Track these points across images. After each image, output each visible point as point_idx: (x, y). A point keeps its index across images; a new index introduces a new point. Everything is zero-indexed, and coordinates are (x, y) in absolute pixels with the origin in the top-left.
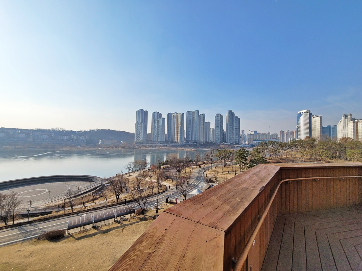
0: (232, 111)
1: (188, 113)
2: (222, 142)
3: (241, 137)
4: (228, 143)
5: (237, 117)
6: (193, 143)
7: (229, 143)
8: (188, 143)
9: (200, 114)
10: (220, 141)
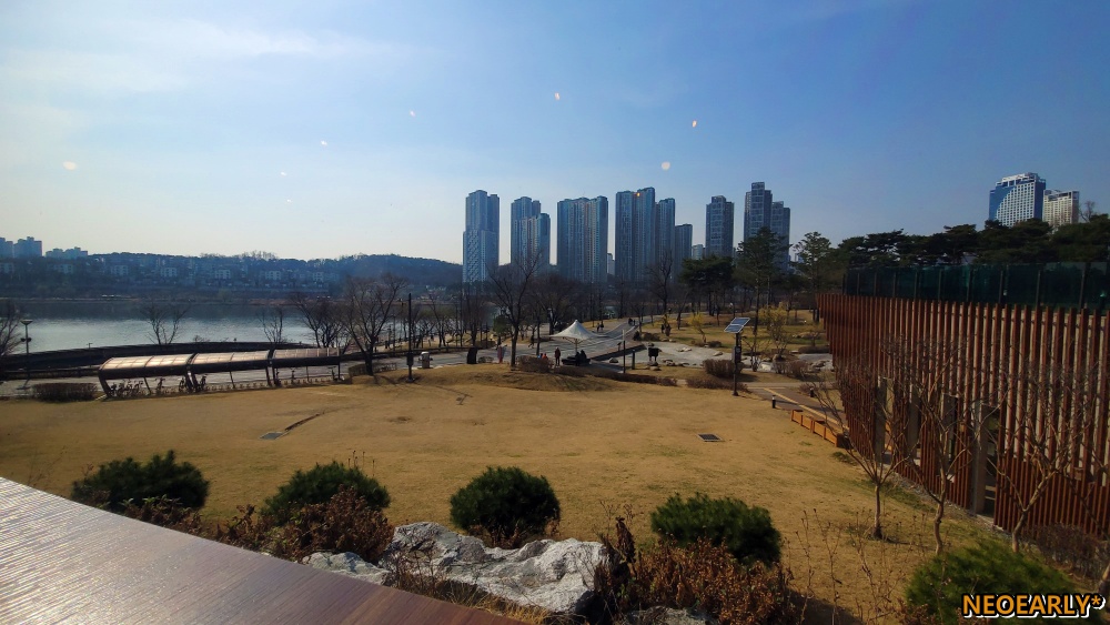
0: (763, 186)
5: (779, 205)
9: (657, 200)
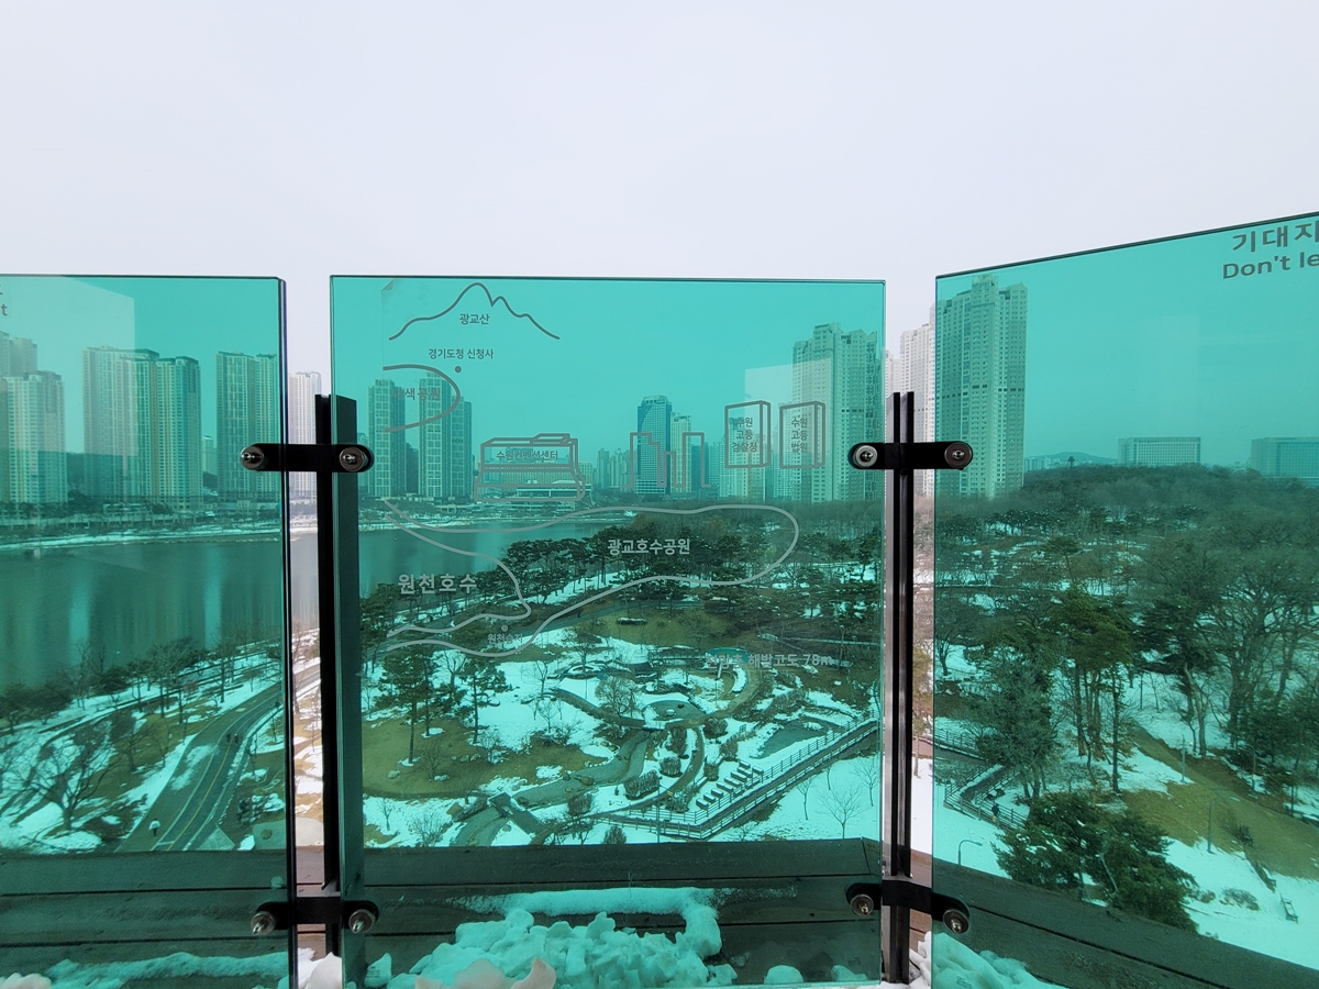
1: (224, 359)
2: (402, 495)
3: (476, 473)
4: (424, 496)
6: (259, 505)
7: (432, 499)
8: (230, 506)
10: (393, 488)
